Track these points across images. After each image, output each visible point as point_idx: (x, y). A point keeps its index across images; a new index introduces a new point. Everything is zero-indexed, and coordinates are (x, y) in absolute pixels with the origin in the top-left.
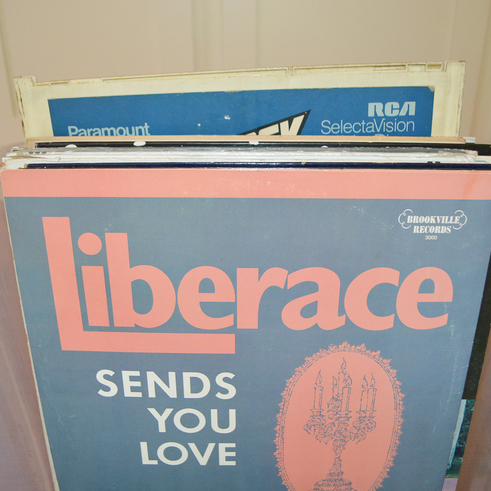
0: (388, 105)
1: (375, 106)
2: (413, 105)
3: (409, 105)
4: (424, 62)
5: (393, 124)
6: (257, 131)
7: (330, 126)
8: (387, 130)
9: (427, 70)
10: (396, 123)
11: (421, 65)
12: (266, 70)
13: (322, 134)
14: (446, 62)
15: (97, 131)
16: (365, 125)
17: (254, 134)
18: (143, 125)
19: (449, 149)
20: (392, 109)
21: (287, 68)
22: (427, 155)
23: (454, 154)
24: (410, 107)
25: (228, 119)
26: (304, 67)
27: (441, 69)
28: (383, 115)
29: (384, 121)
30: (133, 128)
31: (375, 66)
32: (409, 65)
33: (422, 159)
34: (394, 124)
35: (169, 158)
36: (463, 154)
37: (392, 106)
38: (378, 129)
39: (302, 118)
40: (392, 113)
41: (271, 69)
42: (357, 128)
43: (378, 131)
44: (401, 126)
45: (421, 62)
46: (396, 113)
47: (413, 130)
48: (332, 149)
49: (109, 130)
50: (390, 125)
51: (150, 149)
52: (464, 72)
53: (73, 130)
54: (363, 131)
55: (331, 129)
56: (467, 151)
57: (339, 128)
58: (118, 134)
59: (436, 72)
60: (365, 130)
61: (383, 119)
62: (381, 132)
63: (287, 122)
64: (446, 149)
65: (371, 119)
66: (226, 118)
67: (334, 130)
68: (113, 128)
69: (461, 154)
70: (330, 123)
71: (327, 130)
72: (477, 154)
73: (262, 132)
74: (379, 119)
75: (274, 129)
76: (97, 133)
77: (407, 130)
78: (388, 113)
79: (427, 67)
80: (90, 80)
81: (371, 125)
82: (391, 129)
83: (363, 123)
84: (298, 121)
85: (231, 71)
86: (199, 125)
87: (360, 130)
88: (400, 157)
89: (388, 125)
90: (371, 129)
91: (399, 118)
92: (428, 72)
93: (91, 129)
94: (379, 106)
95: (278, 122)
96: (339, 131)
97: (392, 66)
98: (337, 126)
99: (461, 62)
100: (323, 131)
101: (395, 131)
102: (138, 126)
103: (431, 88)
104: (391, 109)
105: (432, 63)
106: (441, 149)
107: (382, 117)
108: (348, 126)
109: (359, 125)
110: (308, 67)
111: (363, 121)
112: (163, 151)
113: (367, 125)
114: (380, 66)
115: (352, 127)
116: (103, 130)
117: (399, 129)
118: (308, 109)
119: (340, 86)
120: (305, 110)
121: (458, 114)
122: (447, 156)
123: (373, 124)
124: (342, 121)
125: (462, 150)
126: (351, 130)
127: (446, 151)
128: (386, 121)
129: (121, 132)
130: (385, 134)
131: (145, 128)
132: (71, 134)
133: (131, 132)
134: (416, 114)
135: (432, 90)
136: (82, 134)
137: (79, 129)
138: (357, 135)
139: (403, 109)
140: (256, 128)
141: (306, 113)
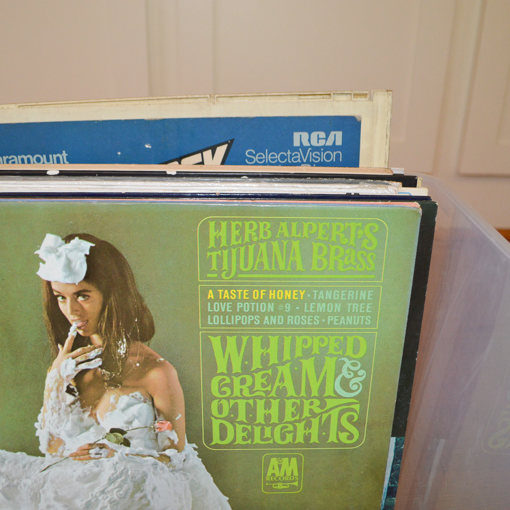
0: (314, 135)
1: (301, 136)
2: (339, 134)
3: (335, 135)
4: (350, 91)
5: (319, 154)
6: (179, 160)
7: (255, 156)
8: (313, 160)
9: (353, 99)
10: (322, 153)
11: (347, 94)
12: (187, 98)
13: (247, 164)
14: (372, 92)
15: (13, 158)
16: (291, 155)
17: (176, 163)
18: (61, 153)
19: (372, 181)
20: (319, 139)
21: (208, 96)
22: (348, 186)
23: (375, 185)
24: (337, 137)
25: (148, 148)
26: (226, 95)
27: (367, 99)
28: (309, 145)
29: (310, 151)
30: (50, 156)
31: (300, 95)
32: (334, 94)
33: (341, 190)
34: (321, 153)
35: (79, 188)
36: (386, 186)
37: (318, 135)
38: (305, 158)
39: (225, 147)
40: (318, 143)
41: (192, 96)
42: (283, 158)
43: (305, 161)
44: (328, 157)
45: (347, 91)
46: (322, 143)
47: (341, 160)
49: (25, 158)
50: (315, 155)
51: (62, 179)
52: (391, 101)
54: (289, 161)
55: (256, 159)
56: (390, 183)
57: (264, 157)
58: (35, 162)
59: (362, 101)
60: (291, 160)
61: (309, 149)
62: (308, 162)
63: (210, 152)
64: (369, 180)
65: (297, 149)
66: (147, 146)
67: (259, 160)
68: (29, 156)
69: (382, 185)
70: (254, 153)
71: (251, 160)
72: (401, 186)
73: (184, 161)
74: (305, 149)
75: (197, 158)
76: (13, 160)
77: (334, 161)
78: (314, 143)
79: (352, 96)
80: (6, 106)
81: (297, 155)
82: (318, 159)
83: (289, 153)
84: (221, 150)
85: (151, 98)
86: (119, 153)
87: (286, 160)
88: (320, 188)
90: (297, 159)
91: (326, 148)
92: (354, 101)
93: (7, 157)
94: (305, 135)
95: (201, 151)
96: (264, 161)
98: (261, 156)
99: (387, 91)
100: (248, 161)
101: (322, 161)
102: (56, 154)
103: (357, 118)
104: (317, 139)
105: (358, 92)
106: (363, 180)
107: (308, 147)
108: (273, 155)
109: (284, 155)
110: (230, 95)
111: (289, 151)
112: (75, 180)
113: (293, 155)
114: (305, 95)
115: (278, 157)
116: (20, 157)
117: (326, 159)
118: (230, 139)
119: (264, 115)
120: (228, 139)
121: (386, 144)
122: (368, 188)
123: (299, 154)
124: (267, 151)
125: (386, 182)
126: (276, 160)
127: (368, 182)
128: (312, 151)
129: (39, 160)
130: (312, 164)
131: (63, 156)
133: (48, 160)
134: (343, 143)
135: (358, 120)
138: (283, 165)
139: (329, 139)
140: (178, 157)
141: (229, 142)
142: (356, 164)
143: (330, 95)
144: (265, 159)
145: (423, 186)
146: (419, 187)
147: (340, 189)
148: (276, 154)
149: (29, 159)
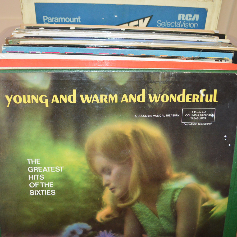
0: (187, 15)
1: (181, 16)
2: (198, 16)
3: (196, 16)
5: (188, 24)
6: (129, 23)
7: (161, 23)
10: (190, 24)
13: (157, 27)
15: (56, 19)
17: (127, 24)
18: (78, 17)
20: (189, 17)
22: (197, 38)
23: (209, 38)
24: (197, 17)
25: (116, 17)
27: (212, 1)
29: (185, 22)
30: (73, 18)
34: (189, 24)
36: (213, 38)
37: (189, 16)
39: (149, 18)
40: (188, 19)
42: (173, 25)
43: (182, 26)
44: (192, 25)
46: (190, 19)
48: (157, 33)
51: (78, 31)
52: (221, 3)
53: (45, 18)
54: (175, 26)
55: (161, 25)
56: (214, 37)
59: (209, 2)
60: (176, 26)
61: (184, 22)
63: (142, 20)
64: (206, 35)
65: (179, 21)
67: (163, 25)
68: (64, 18)
69: (212, 38)
70: (161, 21)
71: (159, 25)
72: (219, 38)
73: (131, 24)
74: (182, 21)
75: (136, 23)
76: (56, 20)
78: (187, 19)
81: (179, 24)
83: (176, 23)
84: (147, 20)
86: (103, 19)
89: (186, 24)
90: (179, 26)
91: (191, 21)
92: (206, 2)
93: (54, 18)
94: (183, 15)
95: (138, 20)
98: (164, 23)
101: (189, 27)
102: (75, 18)
103: (206, 9)
104: (188, 17)
106: (204, 35)
107: (184, 21)
109: (173, 24)
111: (176, 22)
112: (84, 32)
113: (177, 23)
116: (59, 18)
118: (152, 15)
119: (167, 5)
120: (151, 15)
121: (217, 21)
122: (206, 38)
123: (180, 23)
124: (166, 21)
125: (213, 36)
126: (170, 26)
128: (185, 23)
129: (68, 20)
130: (185, 28)
131: (79, 19)
132: (44, 20)
133: (72, 20)
134: (199, 20)
135: (207, 10)
136: (49, 20)
137: (48, 17)
138: (172, 28)
139: (193, 18)
140: (128, 22)
141: (151, 16)
142: (203, 28)
144: (165, 25)
146: (226, 39)
147: (194, 38)
148: (170, 23)
149: (63, 20)
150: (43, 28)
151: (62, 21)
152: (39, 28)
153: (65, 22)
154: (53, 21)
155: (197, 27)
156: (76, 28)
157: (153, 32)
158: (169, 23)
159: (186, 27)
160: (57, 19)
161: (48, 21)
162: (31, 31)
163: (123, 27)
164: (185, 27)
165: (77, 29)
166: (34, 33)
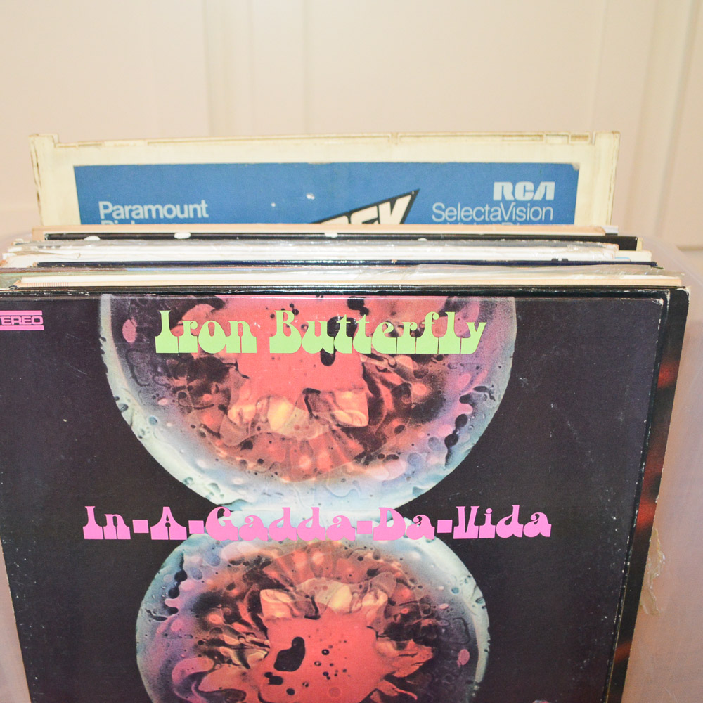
0: (520, 186)
1: (503, 187)
2: (551, 186)
3: (546, 187)
4: (567, 131)
5: (524, 210)
6: (349, 214)
7: (444, 211)
9: (570, 142)
10: (529, 209)
11: (563, 136)
12: (364, 137)
13: (433, 222)
14: (594, 133)
15: (137, 209)
16: (489, 211)
17: (345, 218)
18: (200, 203)
19: (582, 243)
20: (525, 191)
21: (390, 135)
23: (588, 249)
24: (548, 190)
25: (311, 199)
26: (412, 134)
27: (589, 142)
28: (513, 199)
29: (514, 206)
30: (186, 207)
31: (504, 136)
32: (547, 135)
33: (545, 255)
34: (527, 210)
36: (599, 249)
37: (525, 187)
38: (506, 215)
39: (407, 199)
40: (524, 195)
42: (479, 214)
43: (506, 218)
44: (536, 214)
45: (564, 131)
46: (529, 197)
48: (432, 242)
49: (153, 208)
50: (520, 211)
52: (617, 146)
53: (106, 207)
54: (487, 219)
55: (445, 215)
56: (604, 245)
57: (455, 213)
58: (166, 214)
59: (581, 145)
60: (489, 217)
61: (513, 204)
62: (510, 220)
63: (388, 205)
64: (578, 243)
65: (497, 204)
66: (310, 197)
67: (450, 217)
68: (159, 206)
69: (596, 249)
70: (443, 207)
71: (439, 216)
72: (617, 249)
73: (355, 216)
74: (507, 204)
75: (370, 213)
76: (137, 212)
78: (520, 196)
79: (570, 139)
80: (131, 143)
81: (497, 211)
82: (522, 217)
83: (487, 208)
84: (402, 203)
85: (317, 136)
86: (273, 205)
88: (519, 252)
90: (497, 216)
91: (533, 203)
92: (572, 145)
93: (130, 207)
94: (508, 186)
95: (377, 204)
96: (455, 217)
97: (526, 136)
98: (452, 211)
99: (613, 133)
100: (436, 217)
101: (528, 218)
102: (193, 204)
103: (575, 166)
104: (523, 191)
105: (576, 133)
106: (571, 242)
107: (511, 202)
109: (481, 211)
110: (417, 134)
111: (487, 206)
113: (492, 210)
115: (473, 213)
116: (146, 208)
117: (533, 216)
118: (416, 188)
119: (458, 159)
120: (412, 189)
121: (609, 200)
122: (577, 252)
123: (499, 210)
124: (459, 205)
125: (599, 244)
126: (470, 218)
127: (577, 245)
128: (516, 207)
129: (170, 211)
130: (515, 222)
131: (202, 208)
132: (102, 212)
133: (182, 212)
134: (555, 197)
135: (576, 168)
136: (118, 212)
137: (114, 205)
138: (478, 223)
139: (538, 192)
140: (348, 210)
141: (413, 193)
142: (571, 221)
143: (541, 136)
144: (457, 216)
145: (644, 248)
146: (639, 251)
147: (543, 253)
148: (470, 209)
149: (157, 211)
150: (97, 238)
151: (154, 216)
152: (83, 238)
153: (162, 216)
154: (128, 217)
155: (551, 218)
156: (191, 234)
157: (420, 238)
158: (468, 211)
159: (518, 218)
160: (141, 210)
161: (114, 215)
162: (58, 247)
163: (332, 228)
164: (516, 219)
165: (194, 237)
166: (69, 252)
